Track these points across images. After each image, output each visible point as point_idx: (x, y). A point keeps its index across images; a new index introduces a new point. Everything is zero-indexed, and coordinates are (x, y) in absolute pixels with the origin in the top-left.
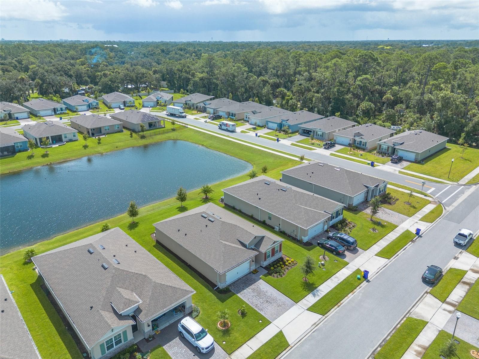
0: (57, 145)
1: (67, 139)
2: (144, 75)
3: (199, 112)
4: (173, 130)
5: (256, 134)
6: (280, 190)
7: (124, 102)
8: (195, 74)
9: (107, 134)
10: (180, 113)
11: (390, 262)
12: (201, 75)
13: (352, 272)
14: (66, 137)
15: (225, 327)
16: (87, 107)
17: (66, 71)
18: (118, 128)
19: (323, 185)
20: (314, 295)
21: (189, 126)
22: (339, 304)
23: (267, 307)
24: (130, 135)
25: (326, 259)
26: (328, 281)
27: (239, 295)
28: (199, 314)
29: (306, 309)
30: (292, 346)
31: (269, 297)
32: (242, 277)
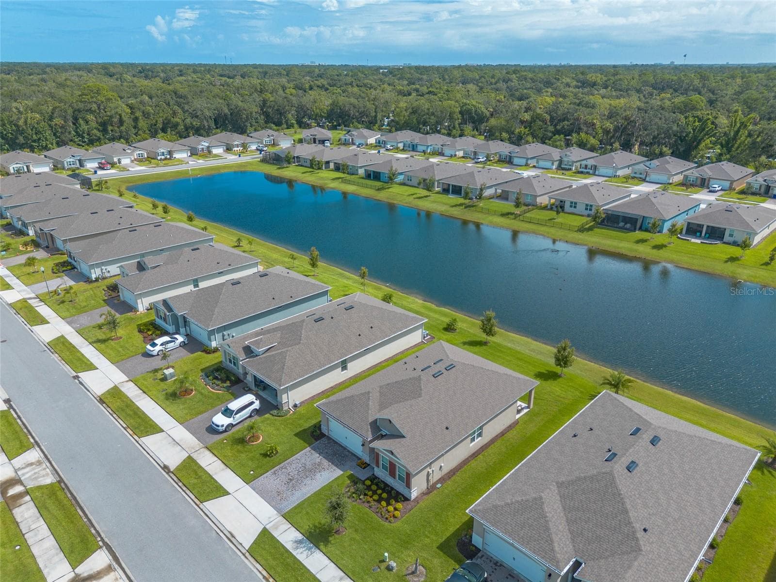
0: (699, 242)
14: (731, 235)
15: (249, 439)
20: (299, 542)
23: (279, 479)
25: (411, 576)
26: (340, 570)
27: (309, 449)
28: (276, 416)
29: (267, 527)
30: (200, 506)
31: (300, 482)
32: (349, 451)
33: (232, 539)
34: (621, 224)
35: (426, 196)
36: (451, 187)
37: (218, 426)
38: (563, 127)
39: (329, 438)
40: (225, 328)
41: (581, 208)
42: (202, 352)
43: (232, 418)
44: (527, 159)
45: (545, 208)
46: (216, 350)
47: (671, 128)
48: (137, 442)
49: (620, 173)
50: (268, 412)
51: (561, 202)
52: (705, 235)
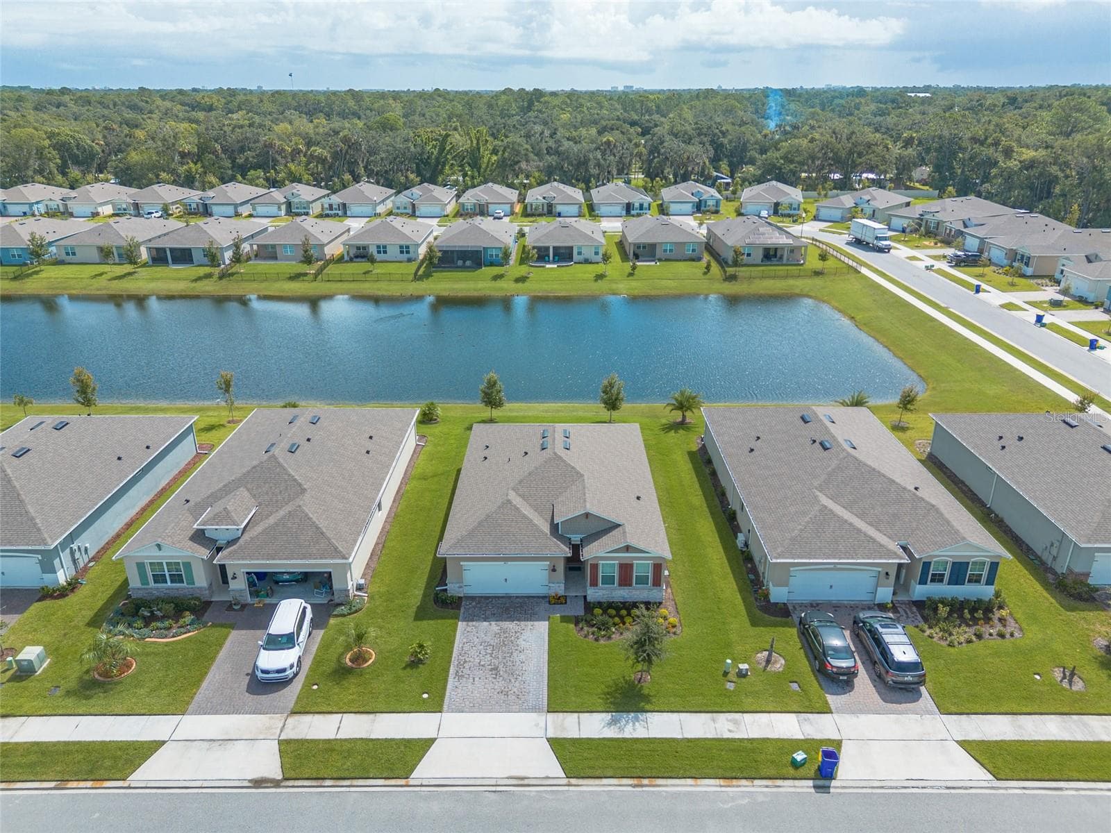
0: (556, 266)
1: (581, 258)
2: (869, 147)
3: (939, 245)
4: (818, 273)
5: (1039, 319)
6: (817, 444)
7: (777, 205)
8: (1013, 151)
9: (667, 260)
10: (877, 238)
11: (993, 788)
12: (1029, 154)
13: (803, 737)
14: (580, 253)
15: (353, 663)
16: (693, 208)
17: (714, 135)
18: (694, 250)
19: (1017, 483)
20: (613, 722)
21: (864, 271)
22: (646, 781)
23: (477, 679)
24: (706, 268)
25: (770, 666)
26: (698, 714)
27: (461, 625)
28: (350, 614)
29: (551, 734)
30: (411, 783)
31: (509, 663)
32: (517, 597)
33: (526, 782)
34: (460, 263)
35: (130, 274)
36: (168, 252)
37: (284, 670)
38: (247, 159)
39: (472, 598)
40: (72, 537)
41: (393, 252)
42: (39, 600)
43: (297, 647)
44: (236, 206)
45: (340, 260)
46: (73, 586)
47: (408, 149)
48: (129, 787)
49: (381, 209)
50: (329, 616)
51: (358, 248)
52: (554, 258)
